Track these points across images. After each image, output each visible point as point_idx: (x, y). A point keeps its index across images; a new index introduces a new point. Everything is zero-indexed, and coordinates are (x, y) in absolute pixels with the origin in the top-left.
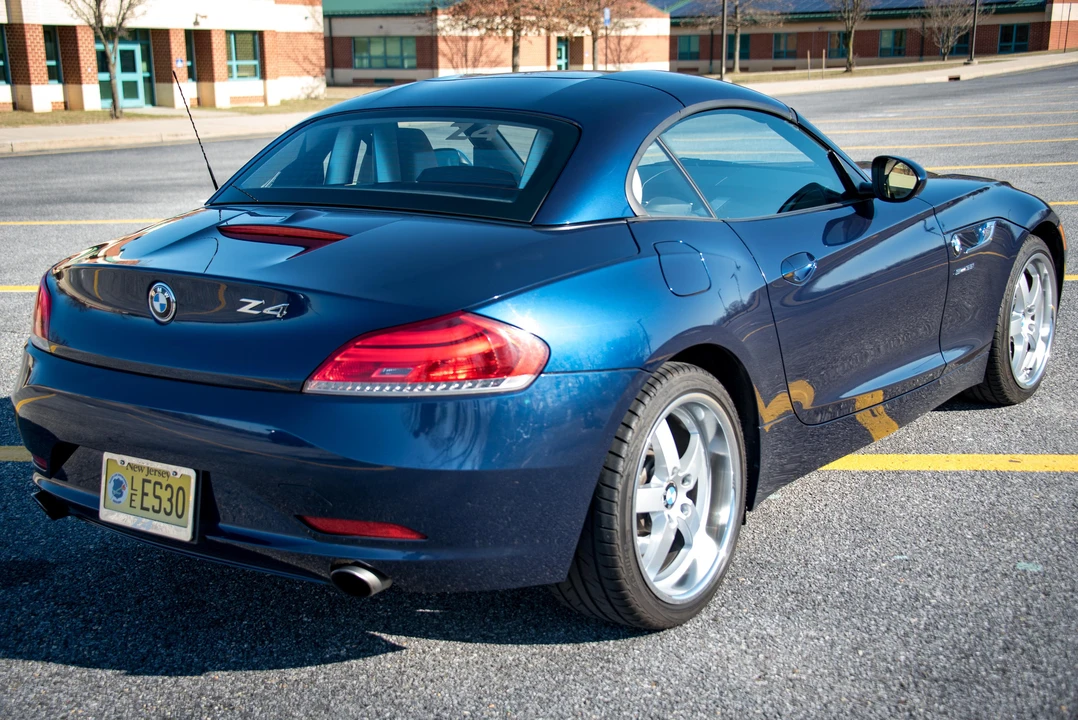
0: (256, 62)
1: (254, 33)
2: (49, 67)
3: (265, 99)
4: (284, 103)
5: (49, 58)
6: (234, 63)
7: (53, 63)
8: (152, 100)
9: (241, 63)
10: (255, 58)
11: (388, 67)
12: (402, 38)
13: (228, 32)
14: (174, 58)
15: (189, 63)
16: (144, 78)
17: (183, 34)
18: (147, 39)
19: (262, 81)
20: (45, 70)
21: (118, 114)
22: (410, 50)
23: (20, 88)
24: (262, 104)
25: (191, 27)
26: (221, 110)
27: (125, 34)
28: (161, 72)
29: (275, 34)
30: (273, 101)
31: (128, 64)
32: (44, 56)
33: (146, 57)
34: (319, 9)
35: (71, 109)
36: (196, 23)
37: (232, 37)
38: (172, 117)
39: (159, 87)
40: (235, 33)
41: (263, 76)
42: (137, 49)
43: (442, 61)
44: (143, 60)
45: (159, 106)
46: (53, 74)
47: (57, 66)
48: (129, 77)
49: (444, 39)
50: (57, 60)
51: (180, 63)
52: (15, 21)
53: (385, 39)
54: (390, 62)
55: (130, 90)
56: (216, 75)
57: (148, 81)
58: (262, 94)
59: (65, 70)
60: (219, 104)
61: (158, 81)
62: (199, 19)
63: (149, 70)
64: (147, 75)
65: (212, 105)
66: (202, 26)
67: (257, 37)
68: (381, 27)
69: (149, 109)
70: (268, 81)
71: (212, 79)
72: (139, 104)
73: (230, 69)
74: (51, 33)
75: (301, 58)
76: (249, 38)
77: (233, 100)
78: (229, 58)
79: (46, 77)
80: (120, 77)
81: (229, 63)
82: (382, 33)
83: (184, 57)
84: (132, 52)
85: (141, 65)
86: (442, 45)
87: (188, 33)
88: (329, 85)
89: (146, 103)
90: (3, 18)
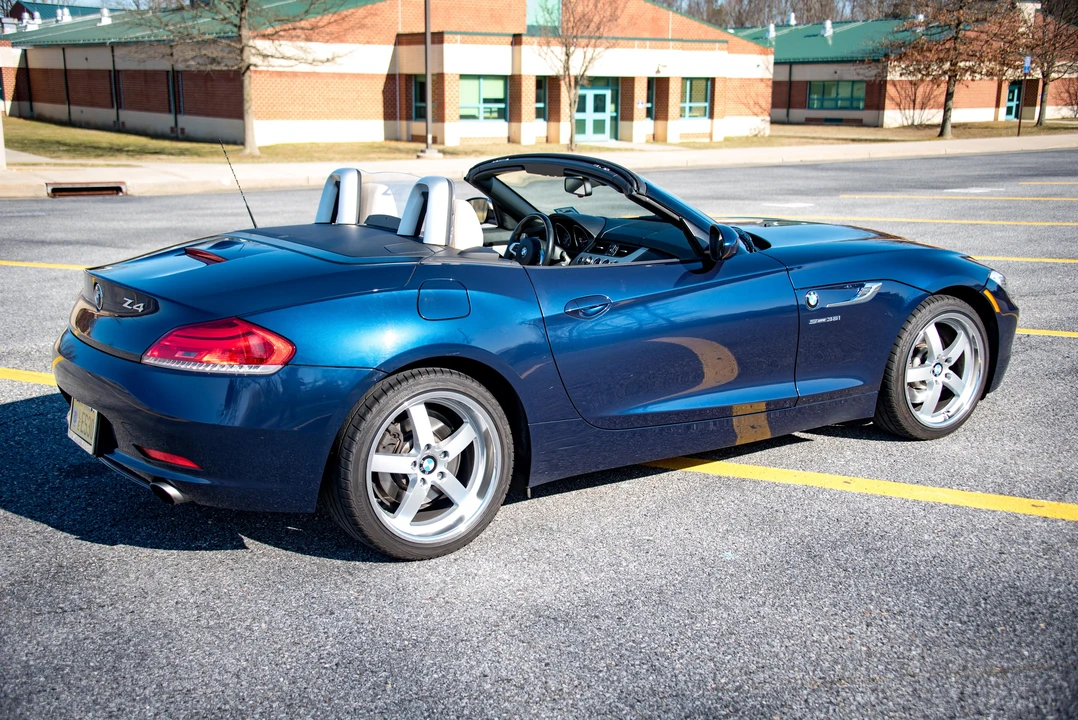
0: (707, 104)
1: (707, 79)
2: (538, 109)
3: (711, 136)
4: (727, 139)
5: (538, 100)
6: (687, 105)
7: (541, 105)
8: (616, 136)
9: (693, 105)
10: (706, 101)
11: (837, 108)
12: (854, 82)
13: (684, 79)
14: (636, 101)
15: (649, 105)
16: (612, 117)
17: (646, 81)
18: (617, 85)
19: (710, 121)
20: (534, 111)
21: (573, 147)
22: (860, 92)
23: (514, 124)
24: (708, 140)
25: (654, 75)
26: (671, 144)
27: (585, 82)
28: (625, 113)
29: (725, 80)
30: (718, 137)
31: (599, 106)
32: (534, 100)
33: (615, 100)
34: (771, 59)
35: (551, 142)
36: (658, 72)
37: (688, 83)
38: (632, 150)
39: (621, 124)
40: (691, 79)
41: (711, 116)
42: (608, 93)
43: (887, 102)
44: (612, 102)
45: (621, 140)
46: (540, 113)
47: (544, 108)
48: (599, 116)
49: (894, 83)
50: (545, 102)
51: (641, 103)
52: (516, 73)
53: (837, 83)
54: (840, 103)
55: (599, 127)
56: (670, 115)
57: (615, 119)
58: (709, 131)
59: (549, 110)
60: (669, 140)
61: (622, 119)
62: (662, 69)
63: (616, 111)
64: (614, 114)
65: (664, 140)
66: (661, 75)
67: (709, 83)
68: (836, 73)
69: (614, 143)
70: (715, 120)
71: (666, 118)
72: (606, 138)
73: (683, 110)
74: (541, 82)
75: (752, 103)
76: (704, 82)
77: (682, 136)
78: (683, 100)
79: (534, 116)
80: (590, 116)
81: (683, 105)
82: (836, 77)
83: (645, 100)
84: (604, 96)
85: (610, 107)
86: (890, 90)
87: (650, 81)
88: (773, 122)
89: (611, 138)
90: (508, 72)
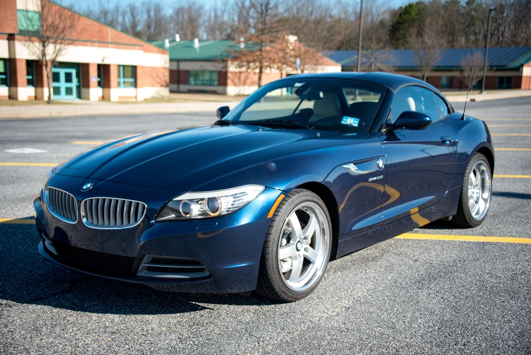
0: (133, 80)
1: (132, 66)
2: (28, 80)
3: (136, 97)
4: (145, 99)
5: (28, 74)
6: (122, 80)
7: (30, 77)
8: (79, 96)
9: (125, 80)
10: (132, 78)
11: (203, 85)
12: (211, 72)
13: (119, 66)
14: (91, 77)
15: (99, 79)
16: (76, 86)
17: (96, 66)
18: (79, 67)
19: (135, 89)
20: (26, 80)
22: (215, 77)
23: (12, 88)
24: (134, 100)
25: (100, 62)
26: (113, 102)
28: (84, 83)
29: (142, 67)
30: (140, 99)
31: (68, 78)
32: (25, 74)
33: (78, 75)
34: (168, 57)
35: (38, 99)
36: (103, 60)
37: (122, 68)
38: (89, 104)
39: (83, 90)
40: (124, 66)
41: (136, 86)
42: (73, 71)
43: (229, 82)
44: (76, 77)
45: (83, 99)
46: (30, 82)
47: (33, 79)
48: (69, 85)
49: (231, 72)
50: (33, 76)
51: (94, 78)
52: (12, 57)
53: (203, 71)
54: (205, 82)
55: (69, 91)
56: (112, 85)
57: (78, 87)
58: (135, 95)
59: (36, 80)
60: (112, 99)
61: (83, 87)
62: (105, 59)
63: (79, 82)
64: (78, 84)
65: (109, 100)
66: (106, 62)
67: (134, 68)
68: (202, 66)
69: (78, 101)
70: (139, 89)
71: (109, 87)
72: (73, 98)
73: (119, 84)
74: (29, 63)
76: (130, 69)
77: (120, 97)
78: (119, 77)
79: (26, 83)
80: (63, 84)
81: (119, 80)
82: (202, 69)
83: (96, 76)
84: (71, 73)
85: (75, 80)
86: (229, 75)
87: (99, 66)
88: (171, 92)
89: (77, 98)
90: (6, 56)
